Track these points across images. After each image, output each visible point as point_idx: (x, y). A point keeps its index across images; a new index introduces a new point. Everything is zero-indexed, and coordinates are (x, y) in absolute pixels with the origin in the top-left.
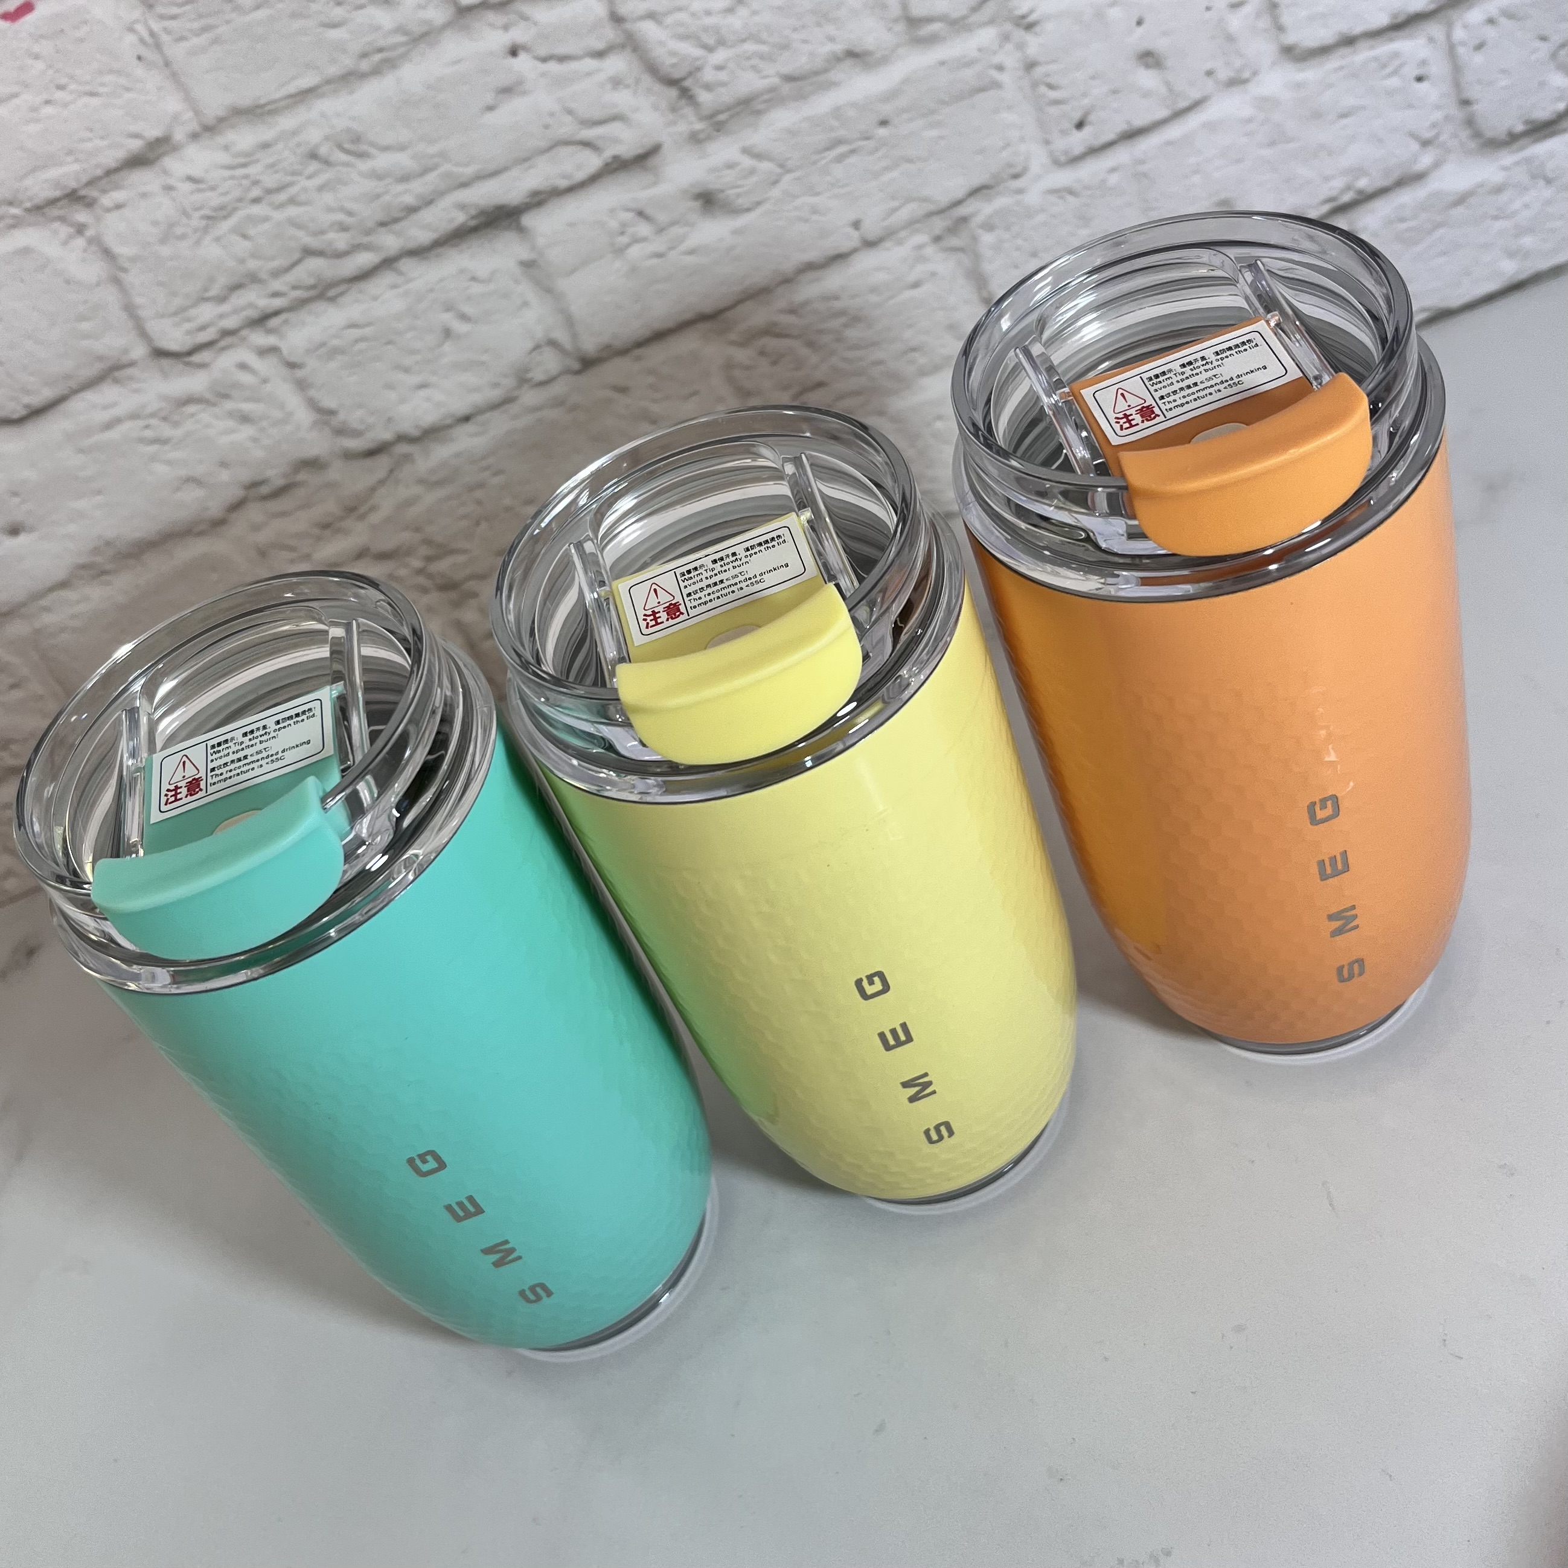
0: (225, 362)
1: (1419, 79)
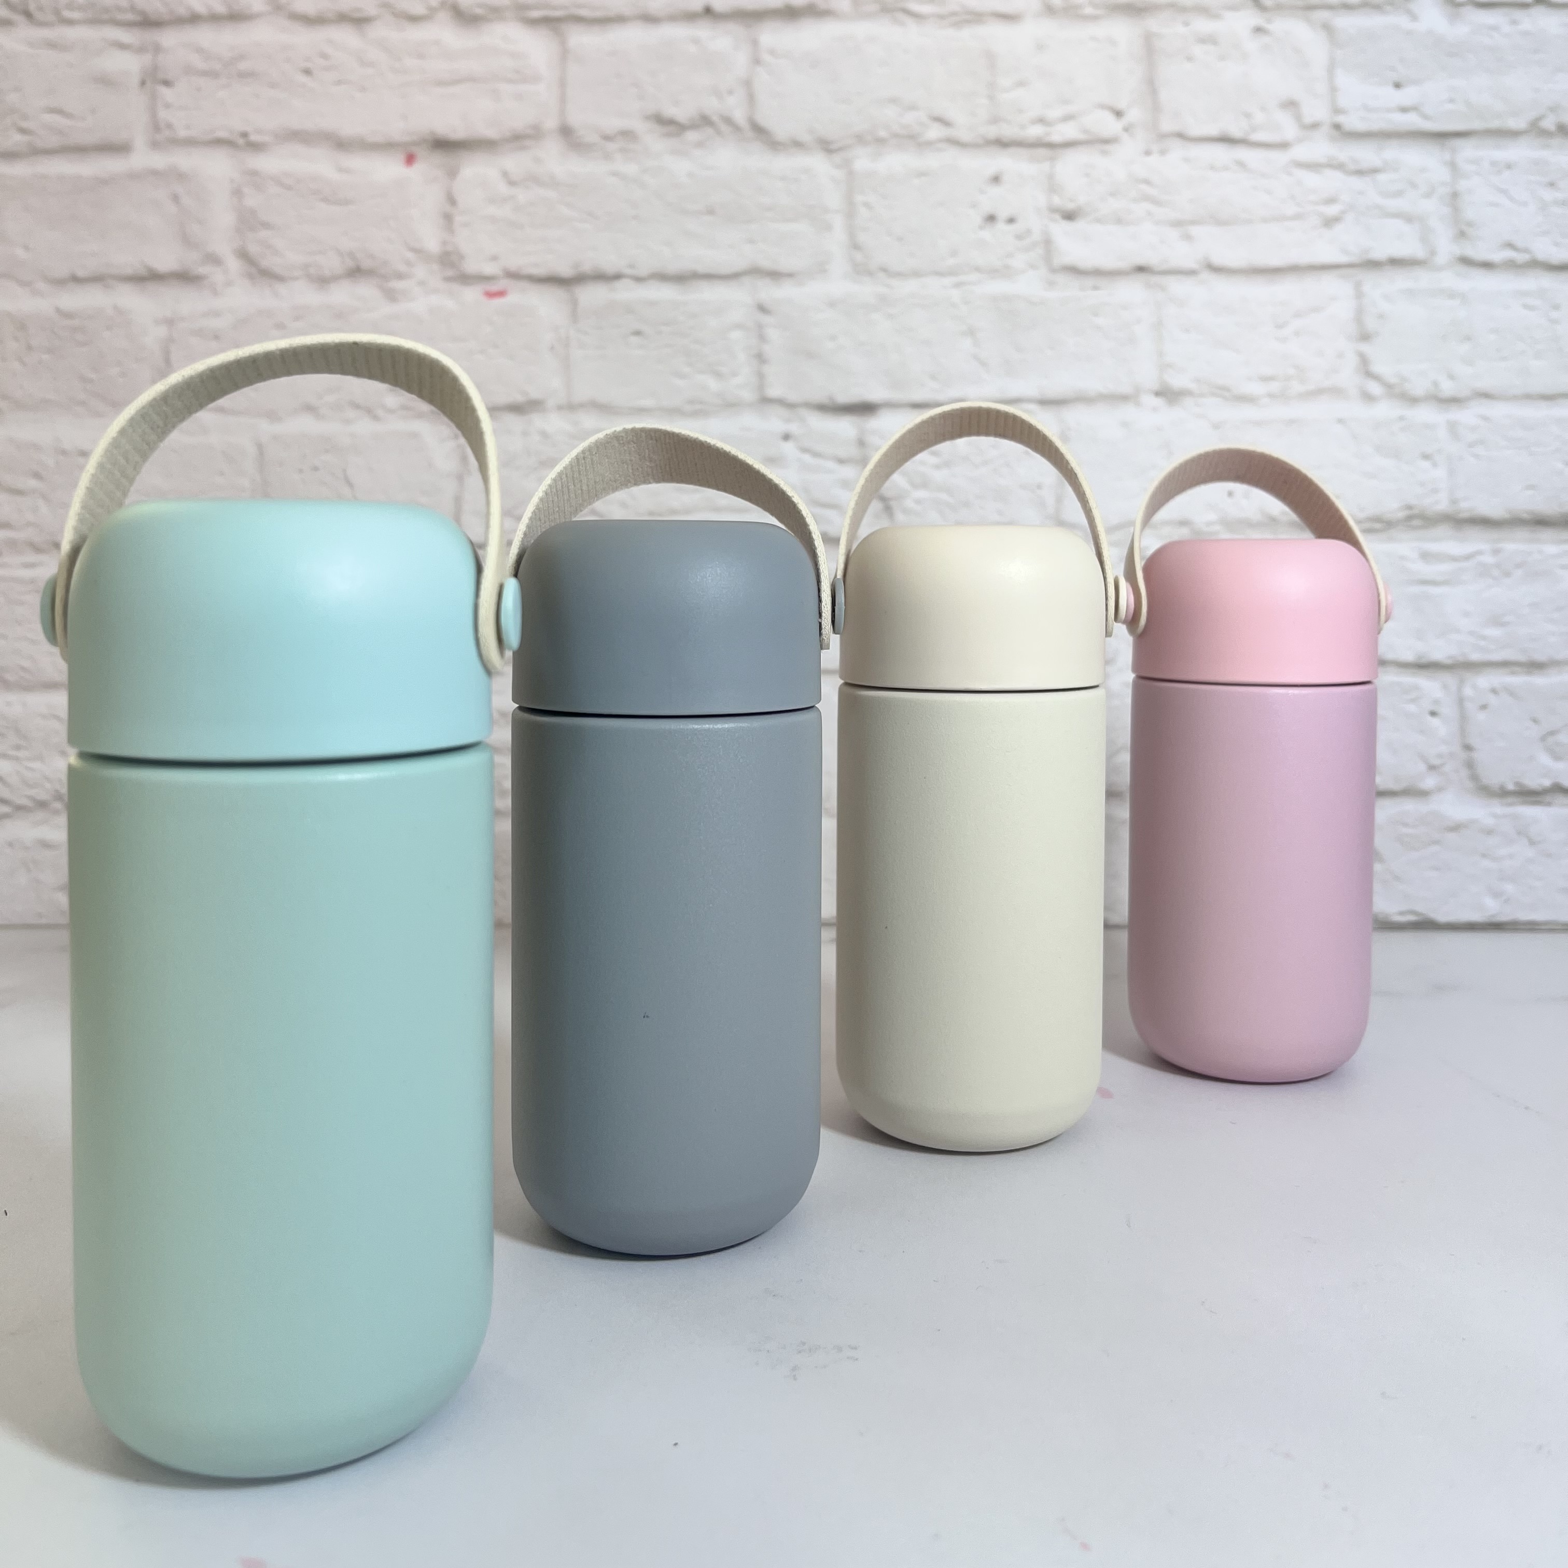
1: (1433, 714)
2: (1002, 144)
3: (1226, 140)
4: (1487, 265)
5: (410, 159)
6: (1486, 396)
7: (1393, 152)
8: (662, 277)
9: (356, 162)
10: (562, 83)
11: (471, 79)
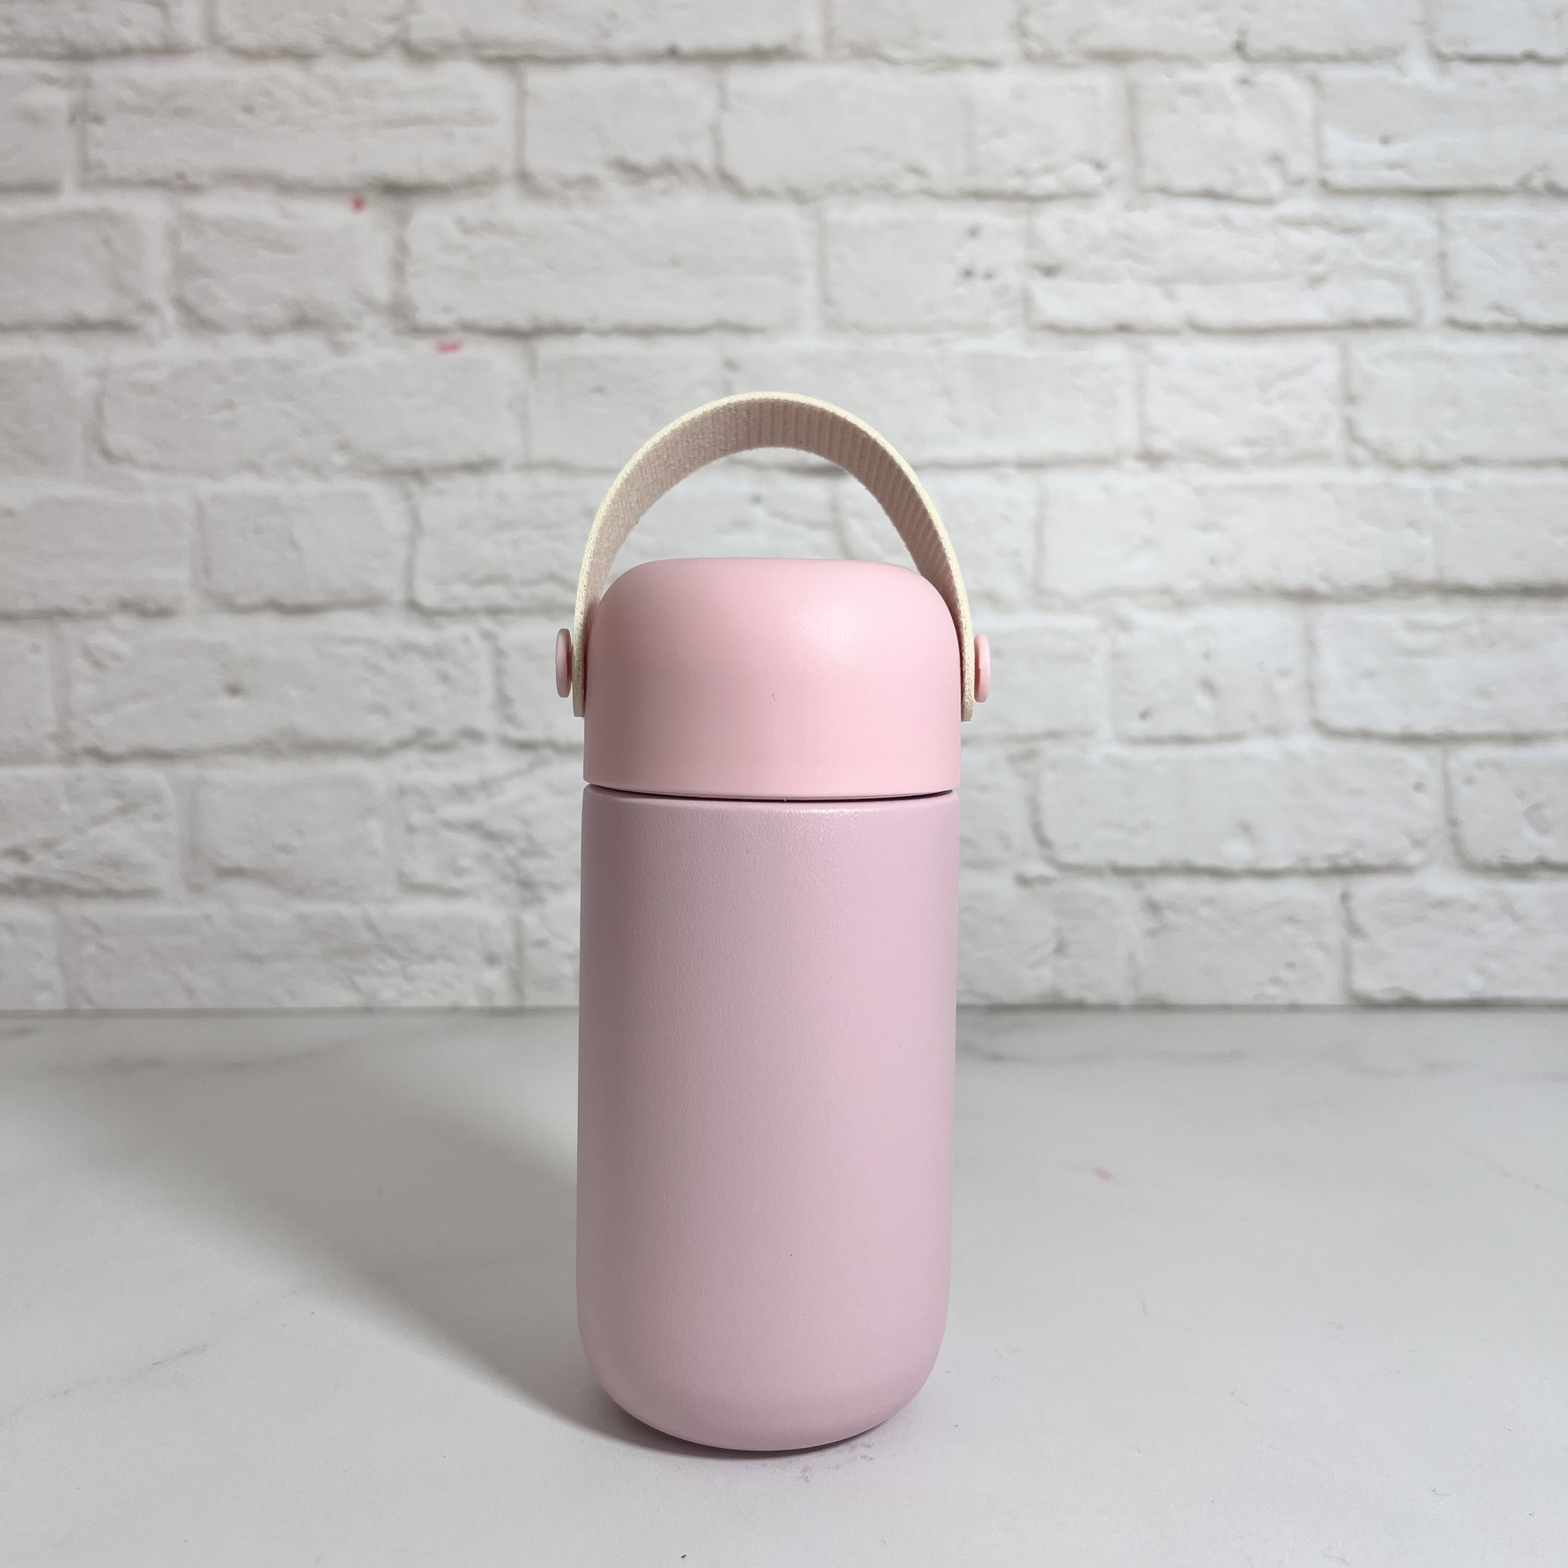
0: (454, 631)
1: (1417, 789)
2: (980, 196)
3: (1210, 195)
4: (1474, 328)
5: (359, 204)
6: (1472, 461)
7: (1380, 210)
8: (625, 330)
9: (301, 206)
10: (520, 126)
11: (423, 120)
